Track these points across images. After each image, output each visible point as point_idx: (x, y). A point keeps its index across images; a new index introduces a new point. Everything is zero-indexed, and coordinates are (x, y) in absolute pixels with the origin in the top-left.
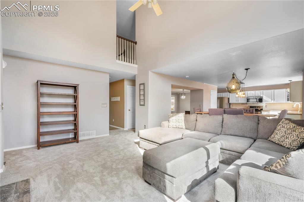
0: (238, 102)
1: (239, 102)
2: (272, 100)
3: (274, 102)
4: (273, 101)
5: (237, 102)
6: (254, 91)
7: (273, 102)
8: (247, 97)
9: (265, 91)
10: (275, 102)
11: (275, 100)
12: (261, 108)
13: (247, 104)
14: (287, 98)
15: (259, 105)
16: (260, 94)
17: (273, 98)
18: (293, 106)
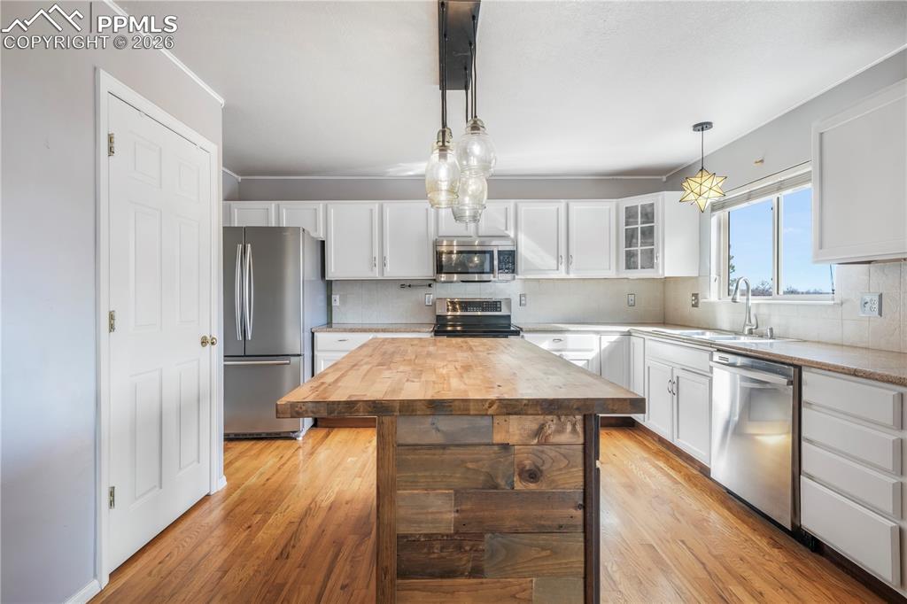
0: (382, 272)
1: (393, 271)
2: (558, 258)
3: (568, 272)
4: (563, 268)
5: (376, 275)
7: (562, 274)
8: (432, 237)
9: (529, 208)
10: (572, 276)
11: (574, 260)
12: (504, 312)
13: (430, 285)
14: (626, 251)
15: (491, 294)
16: (504, 221)
17: (563, 252)
18: (632, 297)
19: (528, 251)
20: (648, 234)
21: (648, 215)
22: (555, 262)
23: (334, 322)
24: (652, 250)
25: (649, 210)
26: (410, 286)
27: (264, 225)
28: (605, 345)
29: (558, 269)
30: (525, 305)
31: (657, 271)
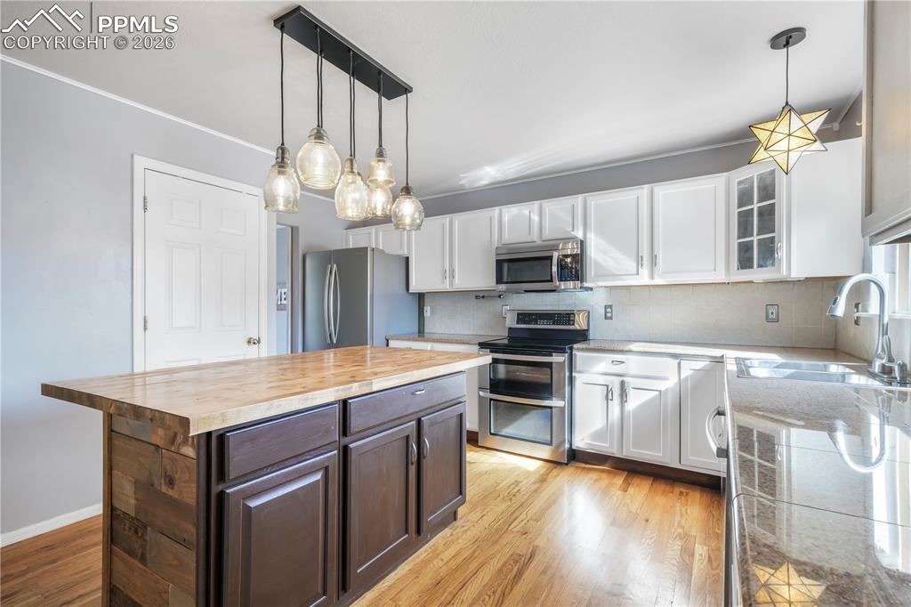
0: (451, 284)
1: (460, 283)
2: (639, 260)
3: (652, 278)
4: (645, 271)
5: (447, 287)
6: (536, 204)
7: (644, 278)
8: (496, 246)
9: (597, 200)
10: (658, 281)
11: (660, 260)
13: (500, 296)
14: (739, 243)
15: (570, 305)
16: (571, 221)
17: (645, 251)
18: (772, 310)
19: (599, 253)
20: (768, 215)
21: (766, 189)
22: (635, 265)
23: (426, 331)
24: (772, 239)
25: (768, 181)
26: (483, 297)
27: (344, 248)
28: (686, 372)
29: (638, 274)
30: (611, 318)
31: (779, 270)
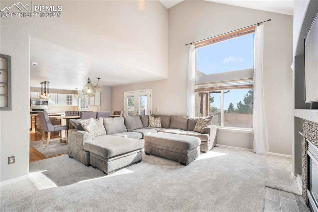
2: (56, 103)
3: (58, 104)
7: (56, 105)
10: (58, 105)
12: (45, 111)
14: (68, 102)
15: (43, 108)
17: (57, 101)
19: (49, 101)
21: (71, 97)
24: (71, 102)
31: (72, 105)
